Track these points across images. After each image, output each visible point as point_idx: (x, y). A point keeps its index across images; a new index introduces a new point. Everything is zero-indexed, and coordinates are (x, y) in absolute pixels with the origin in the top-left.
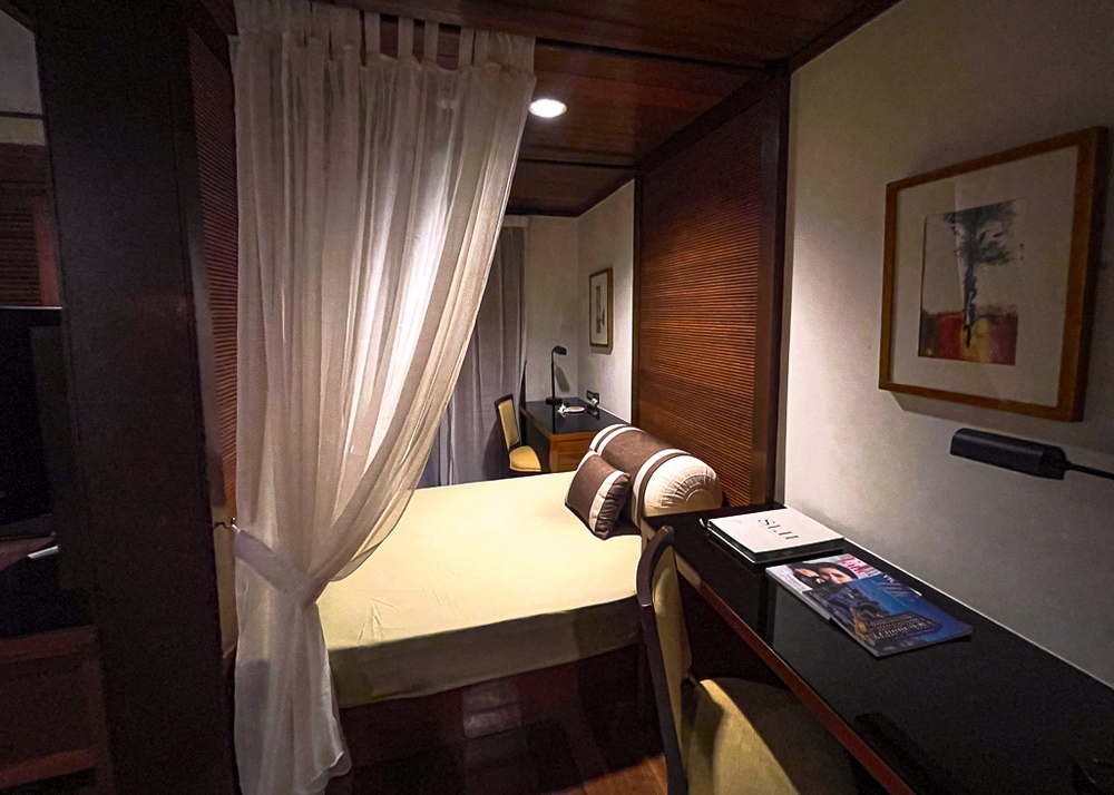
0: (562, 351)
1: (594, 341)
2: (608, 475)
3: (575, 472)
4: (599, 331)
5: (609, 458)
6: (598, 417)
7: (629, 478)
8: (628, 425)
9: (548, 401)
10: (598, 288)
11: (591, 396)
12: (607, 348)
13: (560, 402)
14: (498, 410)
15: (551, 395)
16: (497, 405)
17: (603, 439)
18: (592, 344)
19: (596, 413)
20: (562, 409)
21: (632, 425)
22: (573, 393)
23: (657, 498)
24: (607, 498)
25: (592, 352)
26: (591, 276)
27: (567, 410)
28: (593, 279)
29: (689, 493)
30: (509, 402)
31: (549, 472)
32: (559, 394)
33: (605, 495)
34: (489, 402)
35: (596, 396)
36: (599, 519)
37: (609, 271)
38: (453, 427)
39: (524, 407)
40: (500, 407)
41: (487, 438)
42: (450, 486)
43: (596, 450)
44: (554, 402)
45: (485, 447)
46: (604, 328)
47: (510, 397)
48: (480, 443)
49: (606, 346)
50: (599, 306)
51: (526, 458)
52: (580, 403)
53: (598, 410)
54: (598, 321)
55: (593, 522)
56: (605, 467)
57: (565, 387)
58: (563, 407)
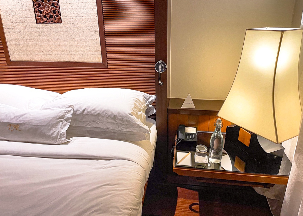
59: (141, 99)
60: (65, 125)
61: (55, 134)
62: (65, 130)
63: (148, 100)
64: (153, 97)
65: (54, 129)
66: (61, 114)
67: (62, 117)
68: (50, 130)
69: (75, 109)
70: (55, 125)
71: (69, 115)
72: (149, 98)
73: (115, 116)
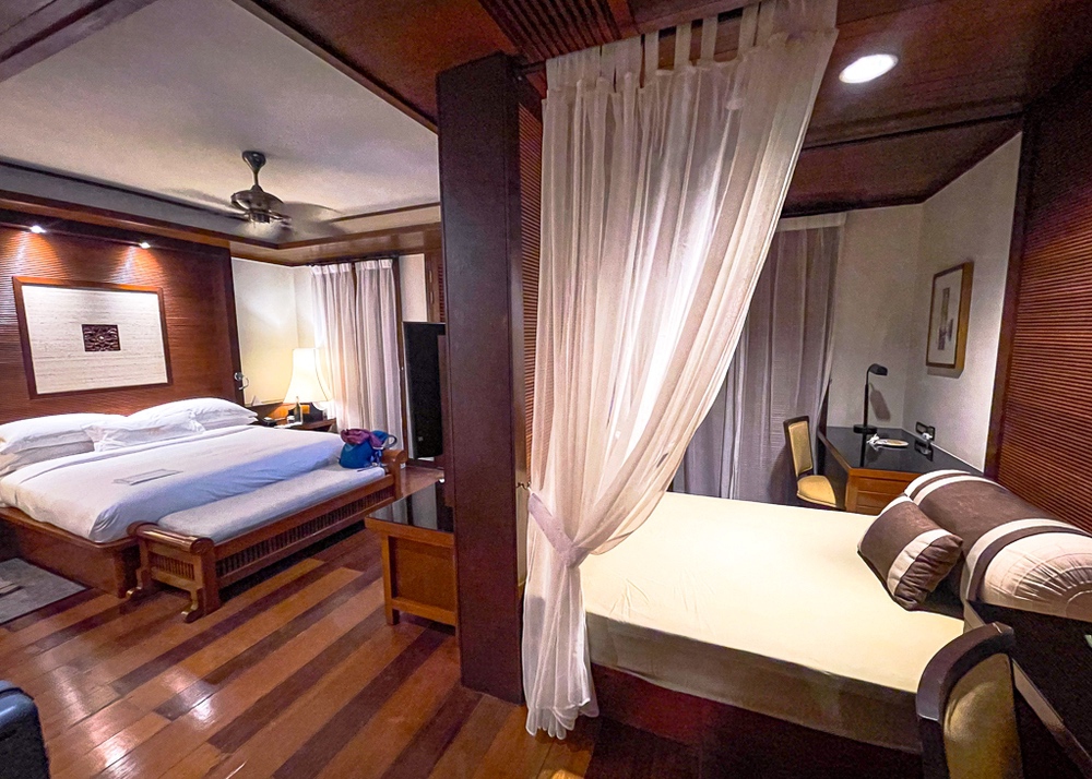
0: (882, 371)
1: (931, 360)
2: (925, 531)
3: (877, 517)
4: (941, 346)
5: (932, 511)
6: (930, 457)
7: (960, 543)
8: (974, 472)
9: (857, 430)
10: (947, 292)
11: (922, 430)
12: (955, 368)
13: (873, 431)
14: (787, 431)
15: (862, 423)
16: (786, 425)
17: (928, 484)
18: (928, 364)
19: (927, 452)
20: (874, 440)
21: (986, 475)
22: (896, 422)
23: (1008, 581)
24: (917, 560)
25: (929, 373)
26: (937, 276)
27: (881, 442)
28: (939, 280)
29: (1075, 591)
30: (804, 424)
31: (844, 510)
32: (873, 422)
33: (916, 555)
34: (779, 421)
35: (931, 430)
36: (901, 581)
37: (967, 268)
38: (737, 442)
39: (824, 434)
40: (790, 428)
41: (774, 459)
42: (730, 500)
43: (912, 497)
44: (865, 431)
45: (772, 469)
46: (951, 344)
47: (806, 419)
48: (767, 462)
49: (953, 366)
50: (945, 313)
51: (818, 488)
52: (905, 436)
53: (930, 448)
54: (942, 334)
55: (893, 584)
56: (921, 520)
57: (883, 414)
58: (875, 438)
60: (195, 422)
61: (193, 428)
62: (198, 424)
67: (185, 418)
68: (186, 427)
70: (188, 423)
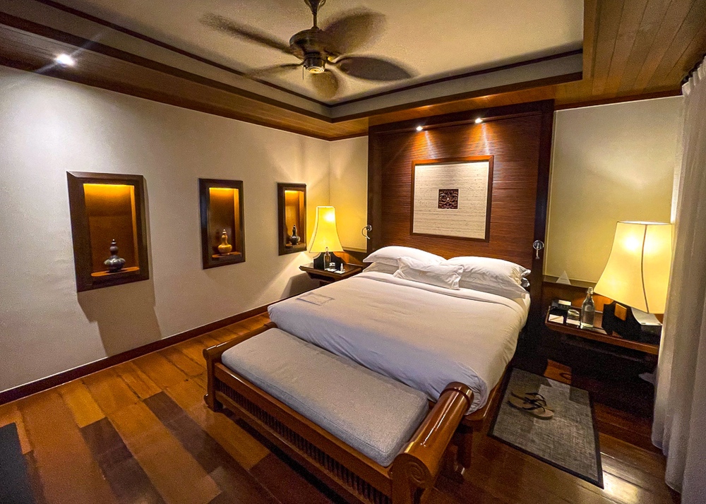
59: (518, 269)
60: (457, 277)
61: (450, 282)
62: (458, 280)
63: (523, 271)
64: (529, 271)
65: (449, 279)
66: (455, 269)
67: (456, 272)
68: (447, 279)
69: (466, 267)
70: (451, 276)
71: (461, 271)
72: (525, 271)
73: (497, 276)
